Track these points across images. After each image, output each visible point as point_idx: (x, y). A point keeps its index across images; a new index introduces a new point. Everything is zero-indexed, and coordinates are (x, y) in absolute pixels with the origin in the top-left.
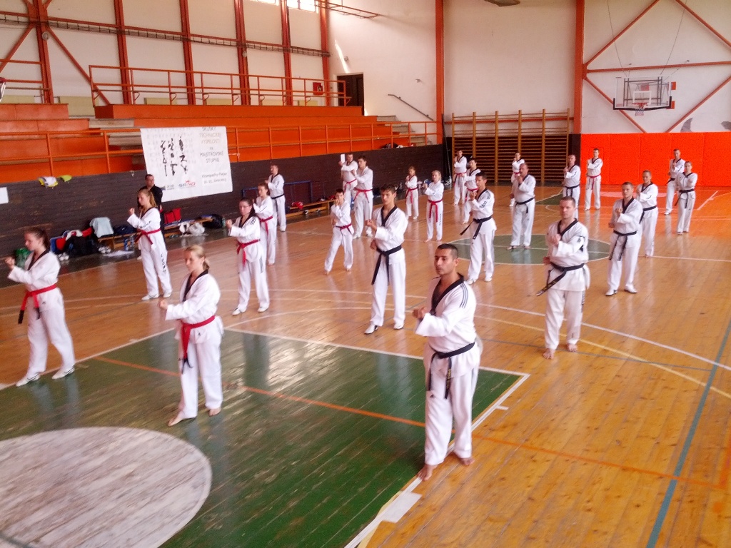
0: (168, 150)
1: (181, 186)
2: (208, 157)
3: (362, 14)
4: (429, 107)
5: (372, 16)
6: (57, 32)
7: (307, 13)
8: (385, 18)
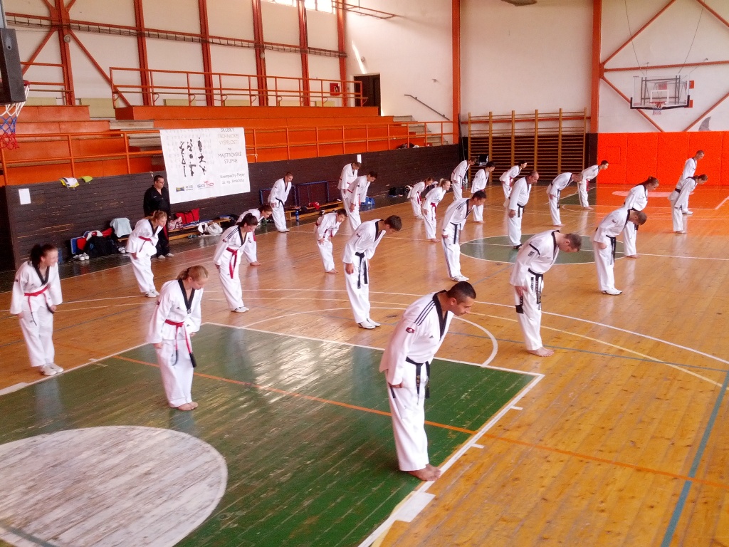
0: (187, 152)
1: (199, 186)
2: (226, 158)
3: (379, 14)
4: (445, 107)
5: (389, 17)
6: (78, 34)
7: (323, 15)
8: (402, 19)
